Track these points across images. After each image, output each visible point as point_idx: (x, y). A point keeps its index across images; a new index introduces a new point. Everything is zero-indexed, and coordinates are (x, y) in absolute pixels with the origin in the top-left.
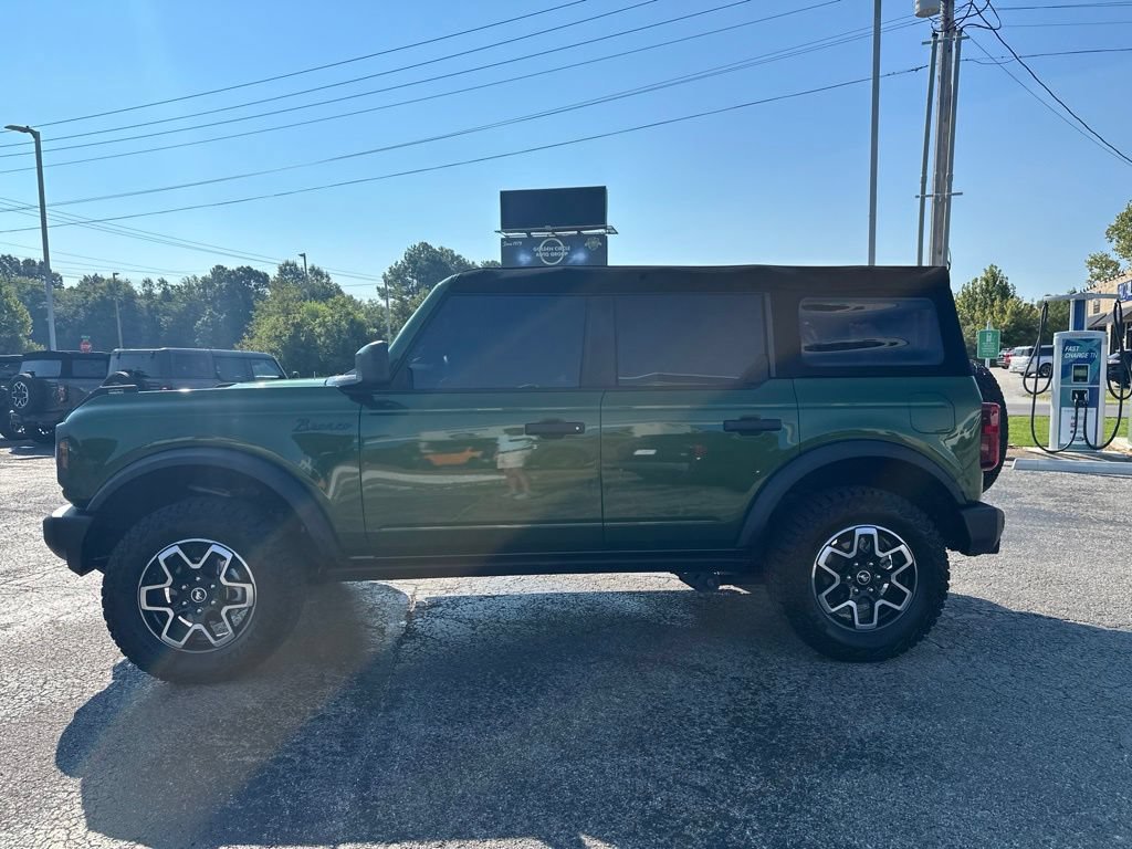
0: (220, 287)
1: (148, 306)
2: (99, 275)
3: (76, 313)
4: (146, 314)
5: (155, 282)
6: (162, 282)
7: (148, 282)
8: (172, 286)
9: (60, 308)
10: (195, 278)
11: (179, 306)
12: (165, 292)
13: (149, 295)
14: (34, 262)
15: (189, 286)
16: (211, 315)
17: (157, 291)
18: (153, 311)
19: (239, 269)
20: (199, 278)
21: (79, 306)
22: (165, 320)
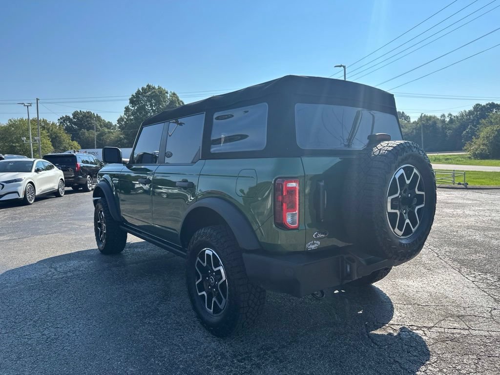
0: (477, 114)
1: (442, 126)
2: (426, 115)
3: (413, 132)
4: (441, 130)
5: (446, 115)
6: (450, 115)
7: (443, 116)
8: (454, 117)
9: (406, 130)
10: (465, 111)
11: (456, 126)
12: (451, 119)
13: (444, 121)
14: (400, 112)
15: (462, 116)
16: (471, 128)
17: (447, 119)
18: (444, 129)
19: (487, 105)
20: (467, 111)
21: (413, 129)
22: (449, 132)
